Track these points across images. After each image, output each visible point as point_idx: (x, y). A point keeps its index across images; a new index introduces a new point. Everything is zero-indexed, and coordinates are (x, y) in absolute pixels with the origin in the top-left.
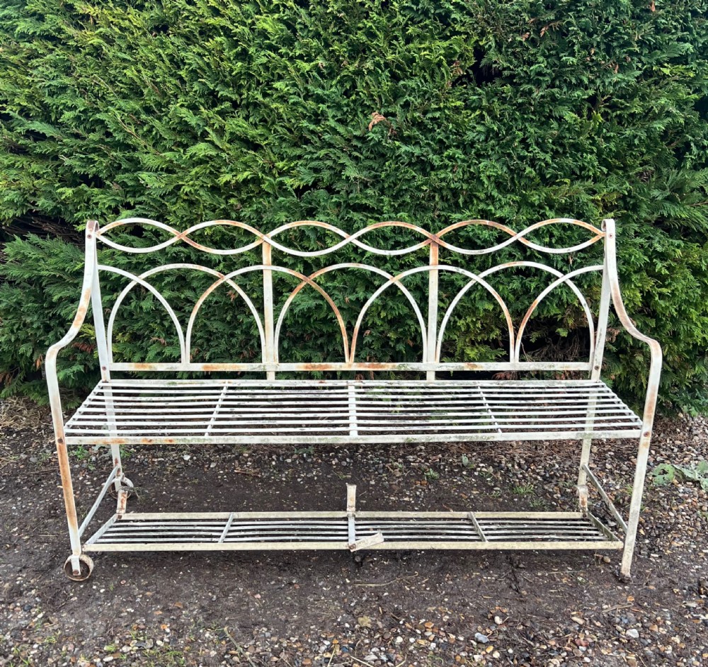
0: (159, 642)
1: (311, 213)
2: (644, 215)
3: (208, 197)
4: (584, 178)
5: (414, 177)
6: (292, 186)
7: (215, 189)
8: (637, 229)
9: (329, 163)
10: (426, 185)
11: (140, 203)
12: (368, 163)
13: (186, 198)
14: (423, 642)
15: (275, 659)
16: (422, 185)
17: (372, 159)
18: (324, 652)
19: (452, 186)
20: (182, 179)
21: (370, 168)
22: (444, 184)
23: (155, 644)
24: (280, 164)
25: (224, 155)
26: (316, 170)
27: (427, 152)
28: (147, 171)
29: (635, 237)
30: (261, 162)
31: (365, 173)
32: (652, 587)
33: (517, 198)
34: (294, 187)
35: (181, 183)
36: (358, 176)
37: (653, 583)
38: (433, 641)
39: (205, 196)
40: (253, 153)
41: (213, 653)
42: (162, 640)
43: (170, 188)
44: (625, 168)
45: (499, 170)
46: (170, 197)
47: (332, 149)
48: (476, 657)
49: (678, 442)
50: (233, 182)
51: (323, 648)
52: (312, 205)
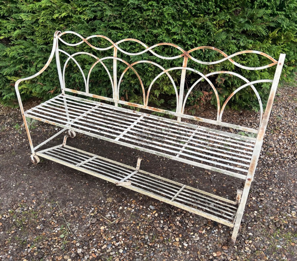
0: (30, 208)
1: (94, 31)
2: (236, 29)
3: (50, 24)
4: (209, 14)
5: (136, 14)
6: (84, 19)
7: (53, 20)
8: (233, 36)
9: (99, 8)
10: (141, 18)
11: (24, 27)
12: (117, 8)
13: (42, 24)
14: (129, 209)
15: (72, 216)
16: (139, 18)
17: (118, 6)
18: (91, 213)
19: (152, 18)
20: (39, 16)
21: (117, 10)
22: (149, 17)
23: (28, 209)
24: (79, 9)
25: (54, 5)
26: (95, 12)
27: (141, 3)
28: (24, 13)
29: (232, 39)
30: (70, 8)
31: (115, 12)
32: (224, 185)
33: (181, 23)
34: (85, 19)
35: (39, 18)
36: (112, 14)
37: (225, 184)
38: (134, 208)
39: (49, 24)
40: (67, 4)
41: (49, 213)
42: (31, 207)
43: (34, 20)
44: (228, 9)
45: (172, 10)
46: (35, 24)
47: (100, 2)
48: (148, 216)
49: (250, 121)
50: (60, 17)
51: (91, 211)
52: (94, 27)
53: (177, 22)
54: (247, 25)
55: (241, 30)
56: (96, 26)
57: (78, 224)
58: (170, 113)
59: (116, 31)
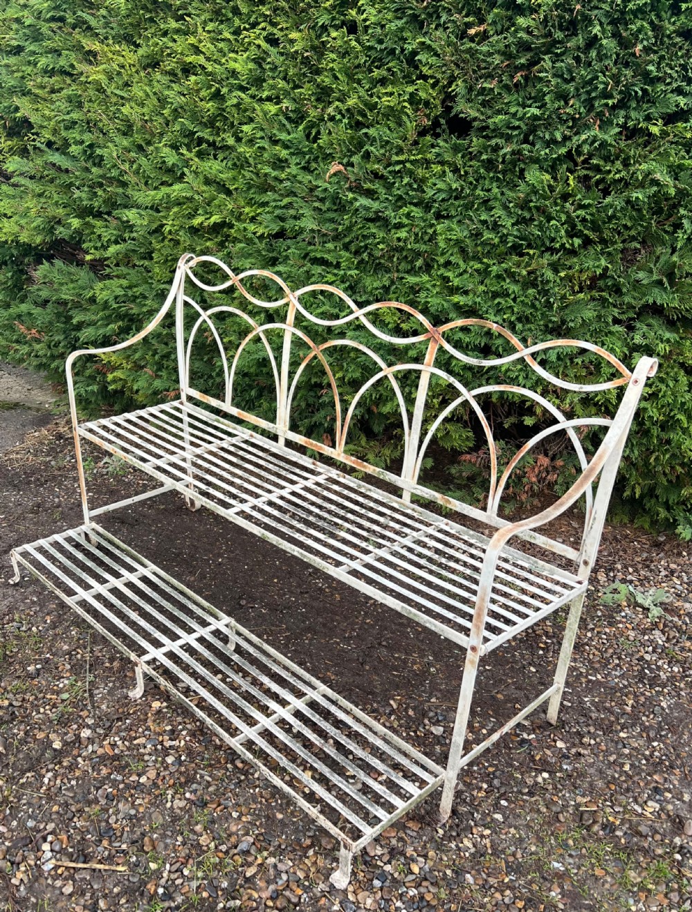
0: (34, 629)
1: (272, 262)
2: (627, 299)
3: (187, 239)
4: (553, 251)
5: (374, 235)
6: (254, 233)
7: (194, 231)
8: (616, 315)
9: (292, 212)
10: (383, 243)
11: (134, 239)
12: (331, 215)
13: (170, 237)
15: (107, 665)
16: (378, 243)
17: (336, 211)
19: (409, 247)
20: (165, 217)
21: (332, 221)
22: (401, 244)
23: (30, 629)
24: (247, 210)
25: (196, 197)
26: (282, 219)
27: (386, 208)
28: (138, 208)
29: (614, 324)
30: (230, 207)
31: (327, 225)
33: (478, 266)
34: (258, 234)
35: (165, 222)
36: (316, 228)
39: (183, 237)
40: (224, 196)
41: (66, 647)
42: (37, 628)
43: (154, 226)
44: (603, 241)
45: (459, 233)
46: (157, 235)
47: (295, 198)
50: (206, 224)
52: (274, 254)
53: (472, 263)
54: (656, 290)
55: (642, 302)
56: (280, 253)
57: (111, 685)
58: (390, 477)
59: (323, 270)
